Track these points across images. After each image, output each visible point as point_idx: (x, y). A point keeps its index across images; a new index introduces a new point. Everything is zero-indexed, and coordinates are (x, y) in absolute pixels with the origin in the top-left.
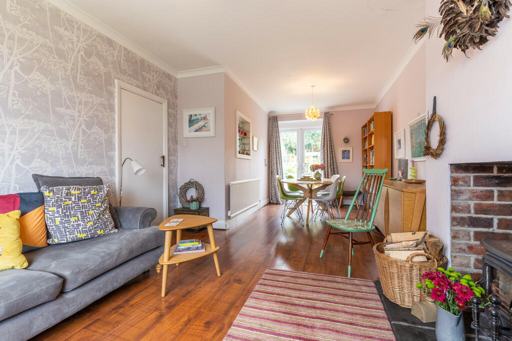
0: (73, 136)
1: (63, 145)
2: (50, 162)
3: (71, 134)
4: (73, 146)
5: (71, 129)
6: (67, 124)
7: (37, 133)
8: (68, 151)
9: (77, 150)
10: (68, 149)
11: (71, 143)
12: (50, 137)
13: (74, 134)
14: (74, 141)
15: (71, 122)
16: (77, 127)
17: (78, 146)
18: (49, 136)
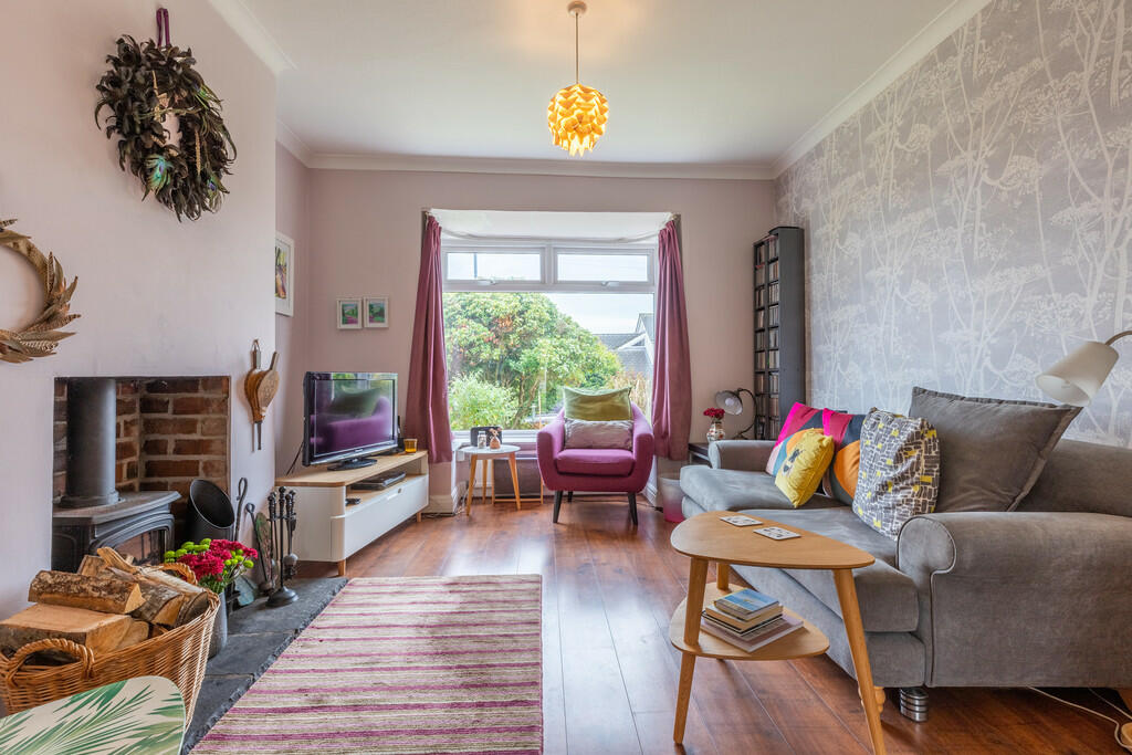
0: (1099, 278)
1: (1068, 311)
2: (1040, 357)
3: (1091, 274)
4: (1098, 308)
5: (1092, 259)
6: (1081, 247)
7: (1015, 295)
8: (1085, 326)
9: (1113, 318)
10: (1082, 319)
11: (1091, 300)
12: (1040, 297)
13: (1100, 271)
14: (1100, 292)
15: (1093, 237)
16: (1110, 246)
17: (1113, 305)
18: (1038, 294)
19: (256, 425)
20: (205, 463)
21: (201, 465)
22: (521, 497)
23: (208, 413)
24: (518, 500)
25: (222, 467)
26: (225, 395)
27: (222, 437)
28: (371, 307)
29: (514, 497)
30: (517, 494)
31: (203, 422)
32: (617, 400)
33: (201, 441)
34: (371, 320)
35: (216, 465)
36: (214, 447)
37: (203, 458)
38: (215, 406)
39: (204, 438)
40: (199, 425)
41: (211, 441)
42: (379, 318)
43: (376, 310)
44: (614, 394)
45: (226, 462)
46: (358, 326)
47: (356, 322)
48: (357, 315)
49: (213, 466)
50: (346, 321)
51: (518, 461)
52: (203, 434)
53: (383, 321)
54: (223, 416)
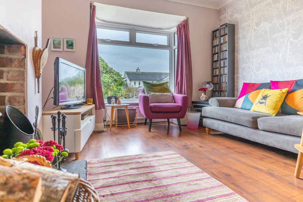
19: (37, 79)
20: (10, 98)
21: (7, 99)
22: (130, 124)
23: (11, 67)
24: (129, 125)
25: (21, 100)
26: (23, 57)
27: (21, 82)
28: (67, 42)
29: (127, 124)
30: (128, 122)
31: (8, 72)
32: (165, 86)
33: (7, 84)
34: (67, 47)
35: (17, 99)
36: (15, 88)
37: (8, 94)
38: (16, 63)
39: (9, 82)
40: (5, 75)
41: (14, 84)
42: (71, 47)
43: (70, 43)
44: (164, 84)
45: (24, 97)
46: (61, 50)
47: (60, 48)
48: (60, 44)
49: (15, 99)
50: (55, 47)
51: (129, 110)
52: (8, 80)
53: (73, 49)
54: (22, 69)
